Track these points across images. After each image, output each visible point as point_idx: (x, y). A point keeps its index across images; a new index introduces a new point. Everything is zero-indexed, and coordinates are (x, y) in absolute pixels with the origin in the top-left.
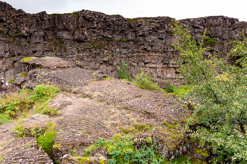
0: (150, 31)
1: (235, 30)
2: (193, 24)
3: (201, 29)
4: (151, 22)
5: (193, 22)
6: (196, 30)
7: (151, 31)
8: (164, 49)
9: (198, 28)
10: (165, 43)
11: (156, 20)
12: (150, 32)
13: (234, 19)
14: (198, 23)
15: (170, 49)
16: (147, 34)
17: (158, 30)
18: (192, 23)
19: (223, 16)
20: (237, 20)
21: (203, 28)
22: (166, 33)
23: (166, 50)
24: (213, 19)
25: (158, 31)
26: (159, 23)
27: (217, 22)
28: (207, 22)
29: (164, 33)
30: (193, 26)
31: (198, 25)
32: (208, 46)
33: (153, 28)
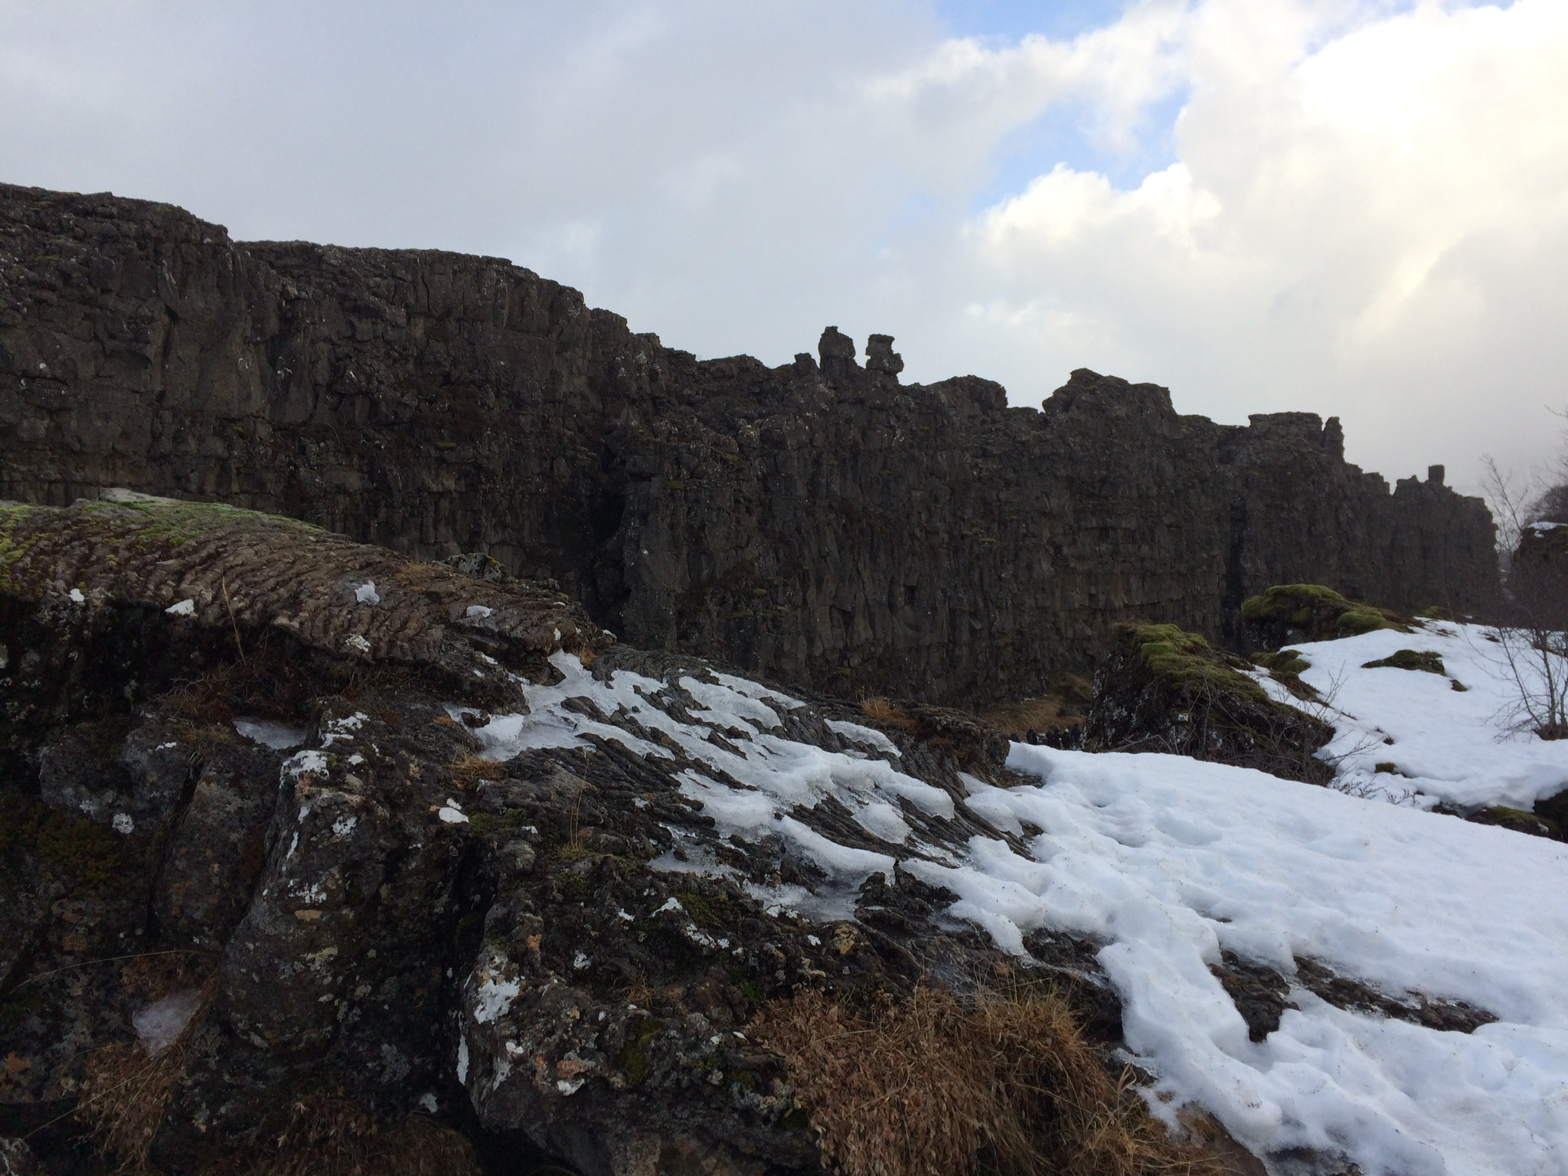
0: (38, 294)
1: (567, 355)
2: (343, 285)
3: (395, 326)
4: (42, 227)
5: (343, 273)
6: (364, 326)
7: (52, 297)
8: (156, 437)
9: (375, 314)
10: (162, 396)
11: (86, 213)
12: (39, 302)
13: (563, 290)
14: (372, 283)
15: (201, 440)
16: (17, 309)
17: (106, 291)
18: (335, 278)
19: (506, 262)
20: (577, 297)
21: (402, 321)
22: (166, 319)
23: (166, 445)
24: (455, 272)
25: (111, 301)
26: (105, 238)
27: (479, 291)
28: (421, 287)
29: (151, 320)
30: (344, 298)
31: (375, 294)
32: (442, 439)
33: (66, 277)
